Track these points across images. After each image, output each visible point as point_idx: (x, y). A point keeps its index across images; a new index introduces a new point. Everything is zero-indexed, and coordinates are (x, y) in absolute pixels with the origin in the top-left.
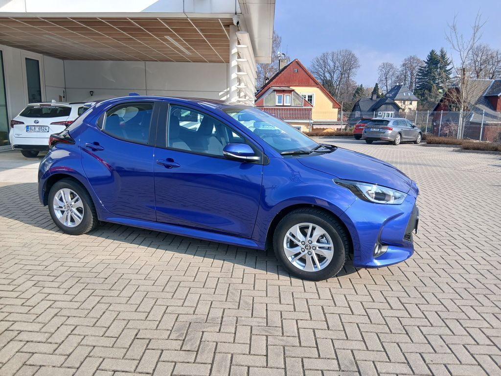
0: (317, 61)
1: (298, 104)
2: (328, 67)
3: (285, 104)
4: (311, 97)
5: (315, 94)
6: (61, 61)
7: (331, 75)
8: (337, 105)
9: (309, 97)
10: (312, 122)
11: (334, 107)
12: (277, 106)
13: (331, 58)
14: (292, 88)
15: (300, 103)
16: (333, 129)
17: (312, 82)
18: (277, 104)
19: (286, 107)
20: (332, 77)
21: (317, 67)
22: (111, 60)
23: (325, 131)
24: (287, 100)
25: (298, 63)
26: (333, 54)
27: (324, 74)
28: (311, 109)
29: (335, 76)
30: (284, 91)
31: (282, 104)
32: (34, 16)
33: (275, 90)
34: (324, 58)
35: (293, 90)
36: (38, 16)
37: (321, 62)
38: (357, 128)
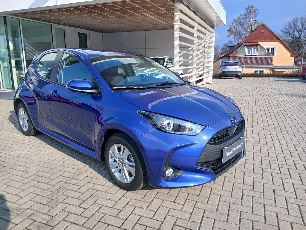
0: (289, 25)
1: (263, 54)
2: (297, 28)
3: (252, 54)
4: (274, 49)
5: (276, 46)
6: (101, 34)
7: (299, 33)
8: (293, 54)
9: (272, 49)
10: (273, 66)
11: (291, 56)
12: (246, 56)
13: (300, 22)
14: (259, 43)
15: (264, 53)
16: (289, 71)
17: (275, 38)
18: (246, 55)
19: (253, 57)
20: (300, 35)
21: (288, 29)
22: (126, 31)
23: (283, 73)
24: (255, 52)
25: (264, 26)
26: (302, 18)
27: (294, 33)
28: (272, 58)
29: (303, 34)
30: (252, 46)
31: (250, 55)
32: (62, 7)
33: (245, 45)
34: (295, 23)
35: (259, 45)
36: (65, 7)
37: (292, 25)
38: (304, 71)
